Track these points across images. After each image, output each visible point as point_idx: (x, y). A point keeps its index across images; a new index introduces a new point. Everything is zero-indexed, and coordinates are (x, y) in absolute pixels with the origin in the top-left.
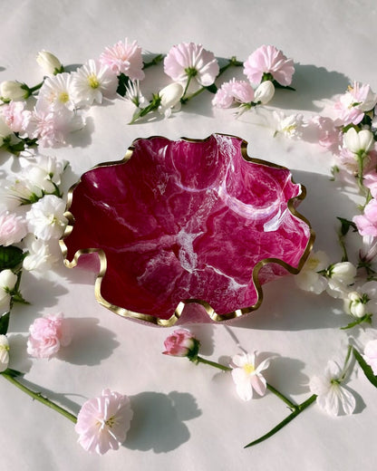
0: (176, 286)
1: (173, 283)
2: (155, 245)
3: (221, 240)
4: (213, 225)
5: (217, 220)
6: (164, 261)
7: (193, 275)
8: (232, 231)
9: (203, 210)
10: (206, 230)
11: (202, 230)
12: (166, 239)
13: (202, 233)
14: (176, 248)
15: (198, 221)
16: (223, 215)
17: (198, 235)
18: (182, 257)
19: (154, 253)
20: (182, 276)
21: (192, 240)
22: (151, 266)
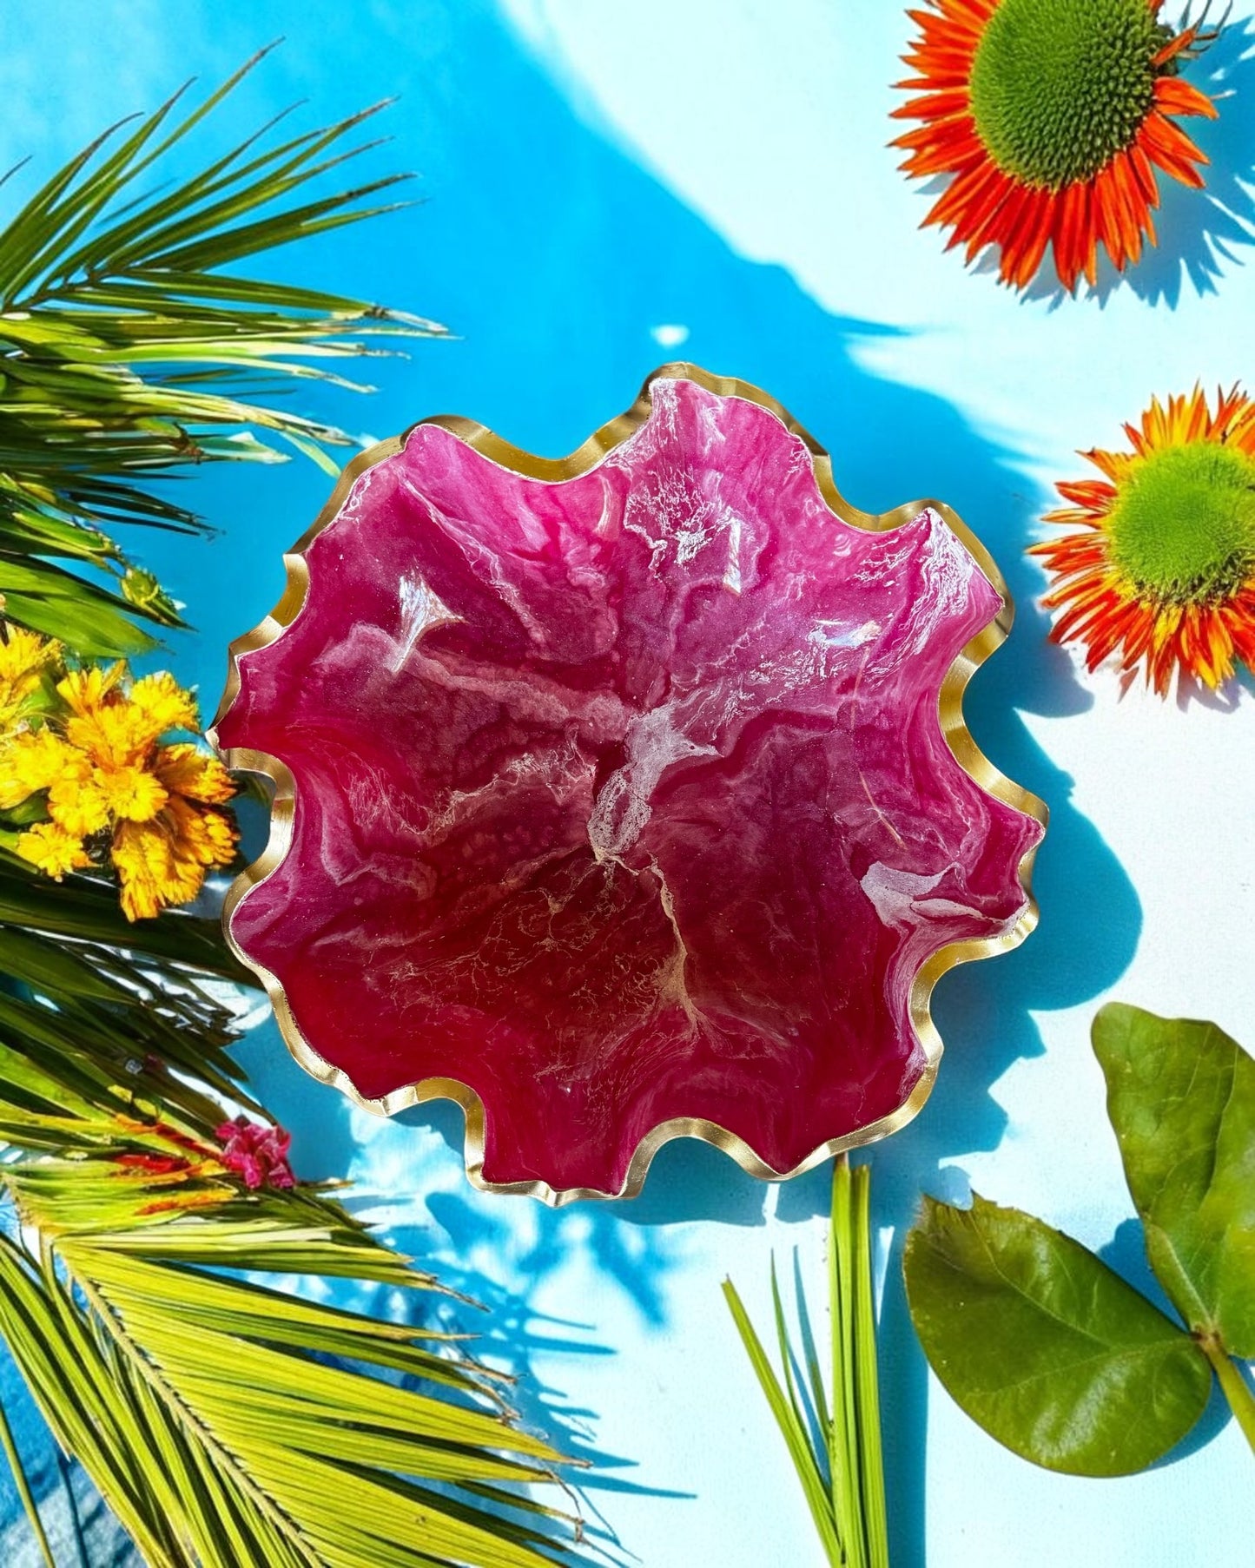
0: (536, 879)
1: (536, 864)
2: (565, 713)
3: (746, 810)
4: (758, 747)
5: (778, 738)
6: (556, 782)
7: (601, 869)
8: (790, 805)
9: (765, 679)
10: (728, 749)
11: (718, 744)
12: (605, 709)
13: (712, 751)
14: (612, 756)
15: (730, 705)
16: (805, 735)
17: (699, 751)
18: (608, 800)
19: (544, 736)
20: (569, 858)
21: (672, 759)
22: (513, 776)
